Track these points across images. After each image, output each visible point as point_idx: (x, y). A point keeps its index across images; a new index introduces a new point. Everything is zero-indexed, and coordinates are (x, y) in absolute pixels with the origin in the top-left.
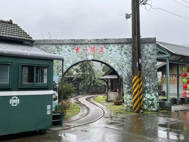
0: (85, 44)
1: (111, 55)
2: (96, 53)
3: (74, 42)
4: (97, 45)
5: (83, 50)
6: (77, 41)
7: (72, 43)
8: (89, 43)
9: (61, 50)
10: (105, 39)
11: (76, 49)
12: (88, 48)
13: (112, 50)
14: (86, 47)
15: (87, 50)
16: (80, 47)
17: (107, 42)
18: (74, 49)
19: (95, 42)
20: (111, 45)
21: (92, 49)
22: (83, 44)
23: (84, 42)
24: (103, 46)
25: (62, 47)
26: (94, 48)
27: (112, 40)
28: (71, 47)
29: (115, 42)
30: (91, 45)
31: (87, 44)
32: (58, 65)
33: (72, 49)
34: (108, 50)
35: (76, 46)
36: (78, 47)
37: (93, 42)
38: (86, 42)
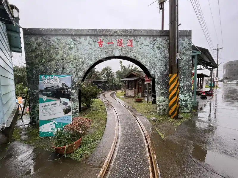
0: (110, 36)
1: (142, 50)
2: (124, 48)
3: (96, 33)
4: (125, 37)
5: (108, 43)
6: (100, 31)
7: (93, 33)
8: (116, 34)
9: (79, 43)
10: (135, 30)
11: (98, 41)
13: (143, 44)
14: (111, 40)
15: (113, 43)
16: (103, 39)
17: (137, 34)
18: (96, 41)
19: (123, 34)
20: (142, 38)
21: (119, 43)
22: (107, 35)
23: (108, 34)
24: (132, 38)
25: (80, 39)
26: (121, 40)
27: (142, 31)
29: (147, 34)
30: (118, 37)
32: (76, 63)
33: (93, 41)
34: (139, 43)
35: (99, 38)
36: (102, 39)
37: (120, 34)
38: (112, 34)
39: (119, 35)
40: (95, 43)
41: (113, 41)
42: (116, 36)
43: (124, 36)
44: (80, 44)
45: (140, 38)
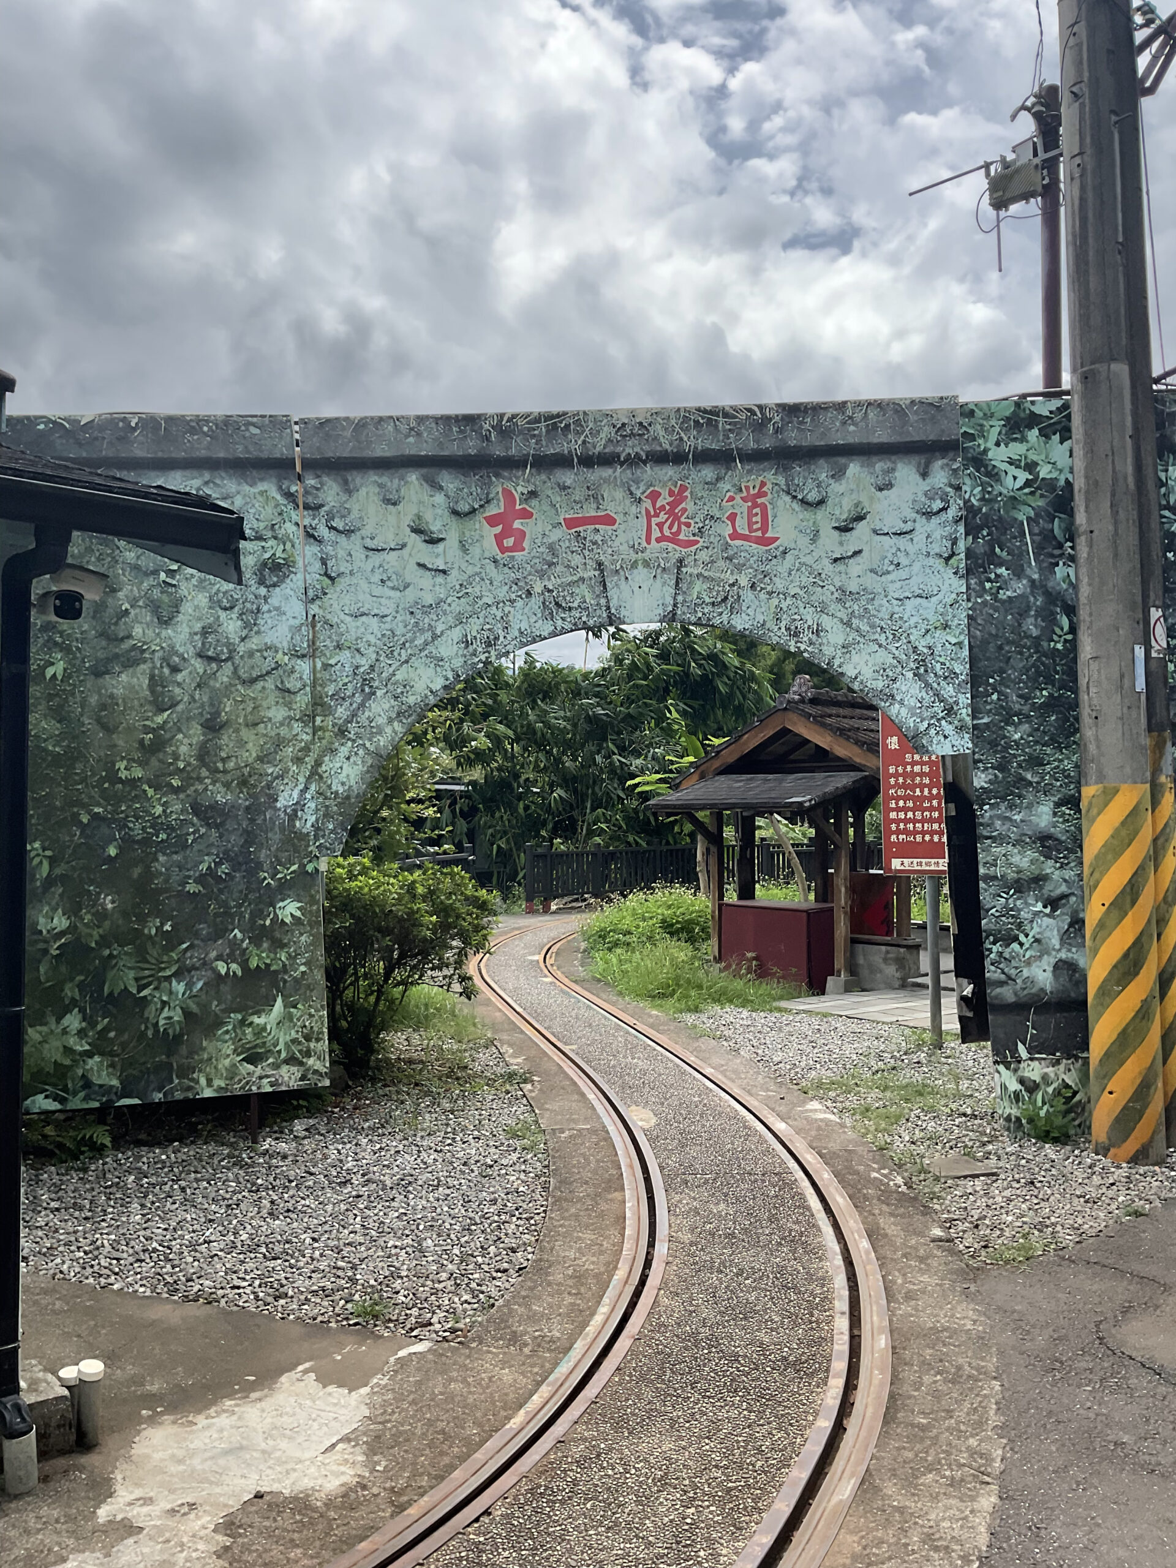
0: (588, 461)
1: (855, 567)
2: (704, 556)
3: (472, 446)
4: (708, 472)
5: (570, 523)
6: (506, 426)
7: (453, 449)
8: (631, 448)
9: (337, 523)
10: (793, 410)
11: (492, 510)
12: (615, 501)
13: (860, 518)
14: (596, 498)
15: (609, 521)
16: (533, 494)
17: (811, 439)
18: (473, 511)
19: (692, 441)
20: (854, 468)
21: (663, 517)
22: (563, 461)
23: (572, 445)
24: (771, 477)
25: (349, 492)
26: (678, 498)
27: (858, 416)
28: (439, 498)
29: (894, 439)
30: (649, 472)
31: (607, 460)
32: (314, 685)
33: (455, 513)
34: (824, 519)
35: (498, 488)
36: (520, 489)
37: (666, 444)
38: (599, 445)
39: (661, 458)
40: (469, 523)
41: (610, 508)
42: (634, 461)
43: (703, 457)
44: (348, 532)
45: (839, 474)
